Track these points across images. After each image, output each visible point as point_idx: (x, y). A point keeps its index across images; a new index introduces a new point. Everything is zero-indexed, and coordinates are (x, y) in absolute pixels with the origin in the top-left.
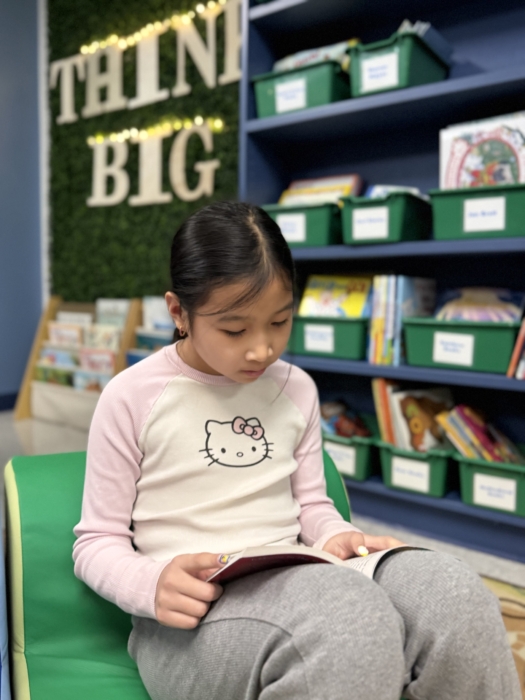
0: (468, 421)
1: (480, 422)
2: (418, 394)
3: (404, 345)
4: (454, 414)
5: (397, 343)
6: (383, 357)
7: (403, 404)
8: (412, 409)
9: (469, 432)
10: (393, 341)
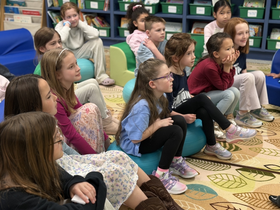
0: (98, 20)
1: (101, 20)
2: (89, 15)
3: (85, 4)
4: (95, 19)
5: (84, 4)
6: (81, 7)
7: (86, 17)
8: (88, 18)
9: (98, 22)
10: (83, 3)
